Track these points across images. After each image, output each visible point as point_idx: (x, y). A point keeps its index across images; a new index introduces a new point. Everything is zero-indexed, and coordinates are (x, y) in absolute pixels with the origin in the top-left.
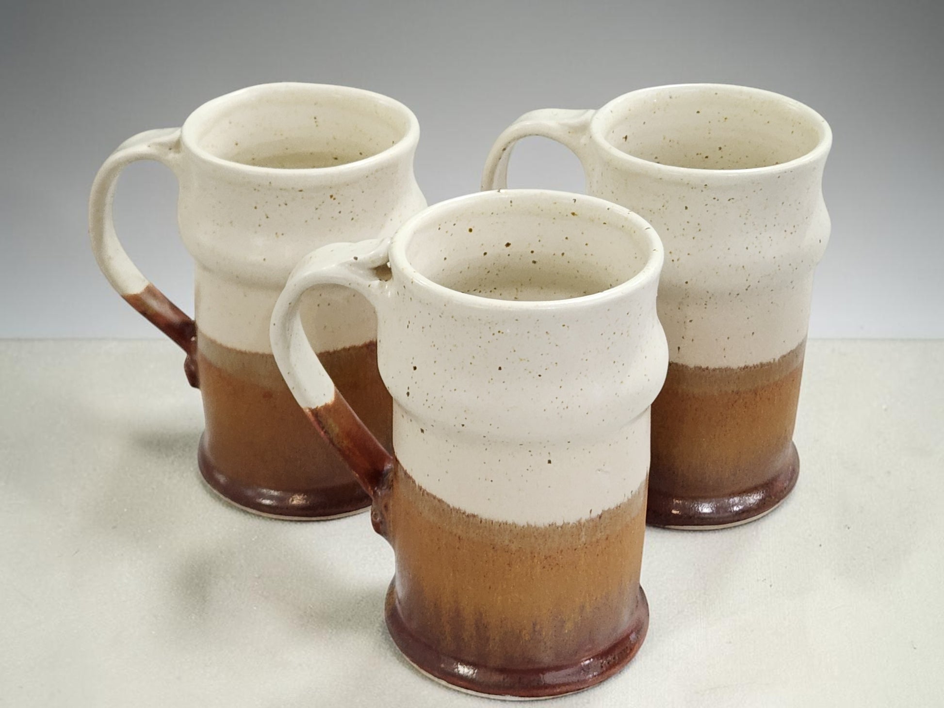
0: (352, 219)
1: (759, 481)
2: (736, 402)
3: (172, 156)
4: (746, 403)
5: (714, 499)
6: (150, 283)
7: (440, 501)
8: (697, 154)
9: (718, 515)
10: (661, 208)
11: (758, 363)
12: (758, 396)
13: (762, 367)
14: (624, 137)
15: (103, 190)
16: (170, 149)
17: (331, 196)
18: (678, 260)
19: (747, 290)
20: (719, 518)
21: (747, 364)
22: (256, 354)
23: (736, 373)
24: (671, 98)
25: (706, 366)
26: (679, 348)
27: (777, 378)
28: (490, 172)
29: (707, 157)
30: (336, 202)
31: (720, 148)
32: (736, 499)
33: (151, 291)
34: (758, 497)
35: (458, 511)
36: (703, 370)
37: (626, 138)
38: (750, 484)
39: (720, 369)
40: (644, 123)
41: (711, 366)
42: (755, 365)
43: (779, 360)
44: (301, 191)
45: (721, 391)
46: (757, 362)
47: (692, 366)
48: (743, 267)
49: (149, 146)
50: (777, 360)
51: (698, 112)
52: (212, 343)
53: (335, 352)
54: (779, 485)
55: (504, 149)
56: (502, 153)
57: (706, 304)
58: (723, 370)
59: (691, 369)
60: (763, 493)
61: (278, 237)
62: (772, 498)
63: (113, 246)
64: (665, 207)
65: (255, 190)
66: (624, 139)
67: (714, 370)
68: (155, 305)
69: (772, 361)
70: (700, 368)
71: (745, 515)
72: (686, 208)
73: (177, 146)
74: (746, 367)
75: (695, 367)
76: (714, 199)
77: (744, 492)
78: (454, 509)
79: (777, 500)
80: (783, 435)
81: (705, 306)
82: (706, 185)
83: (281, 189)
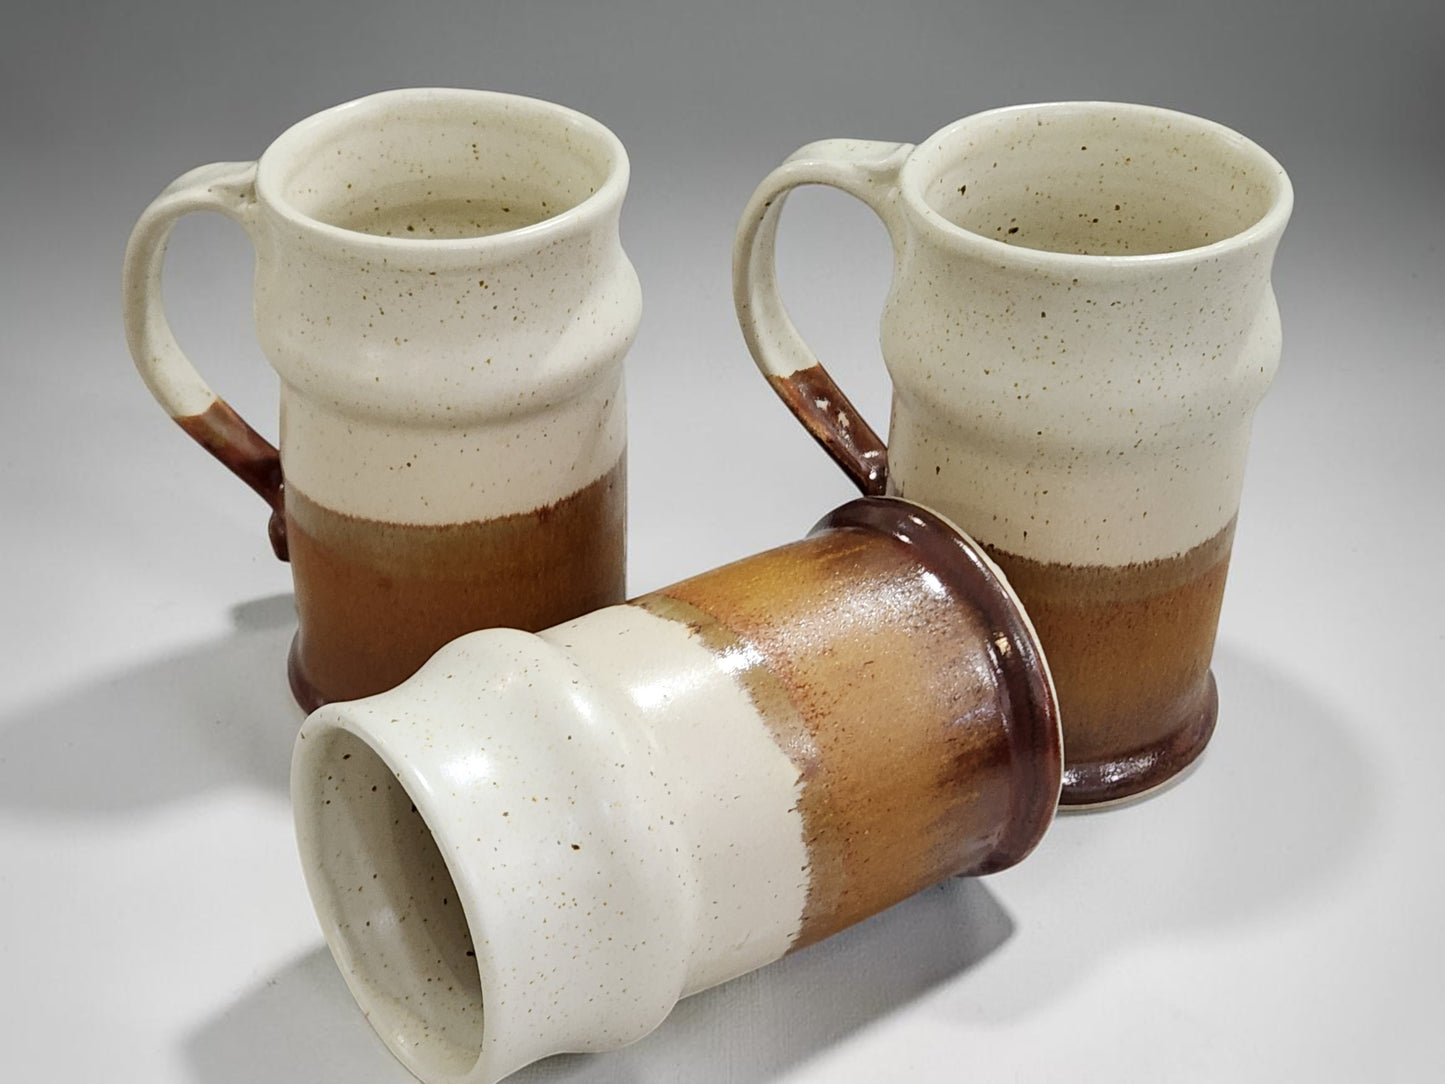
0: (515, 318)
1: (1149, 739)
2: (1113, 618)
3: (244, 207)
4: (1130, 620)
5: (1074, 765)
6: (219, 398)
8: (1081, 216)
9: (1079, 789)
10: (1004, 312)
11: (1152, 560)
12: (1150, 610)
13: (1157, 566)
14: (961, 187)
15: (143, 256)
16: (242, 196)
17: (482, 283)
18: (1027, 397)
19: (1136, 446)
20: (1080, 794)
21: (1134, 562)
22: (367, 522)
23: (1116, 574)
24: (1040, 124)
25: (1067, 563)
26: (1025, 534)
27: (1183, 581)
28: (746, 239)
29: (1095, 221)
30: (489, 291)
31: (1118, 208)
32: (1111, 768)
33: (219, 411)
34: (1146, 764)
36: (1063, 568)
37: (963, 189)
38: (1135, 742)
39: (1090, 569)
40: (995, 165)
41: (1076, 564)
42: (1147, 562)
43: (1186, 555)
44: (433, 274)
45: (1089, 601)
46: (1149, 557)
47: (1045, 562)
48: (1131, 410)
49: (210, 191)
50: (1183, 555)
51: (1084, 148)
52: (303, 499)
53: (487, 523)
54: (1181, 745)
55: (768, 204)
56: (766, 210)
57: (1070, 467)
58: (1094, 570)
59: (1043, 566)
60: (1153, 757)
61: (398, 344)
62: (1167, 765)
63: (161, 338)
64: (1010, 312)
65: (363, 270)
66: (960, 192)
67: (1080, 569)
68: (223, 432)
69: (1175, 556)
70: (1058, 565)
71: (1122, 790)
72: (1043, 315)
73: (250, 192)
74: (1131, 566)
75: (1050, 565)
76: (1089, 301)
77: (1124, 755)
79: (1175, 768)
80: (1190, 669)
81: (1069, 470)
82: (1076, 280)
83: (402, 271)
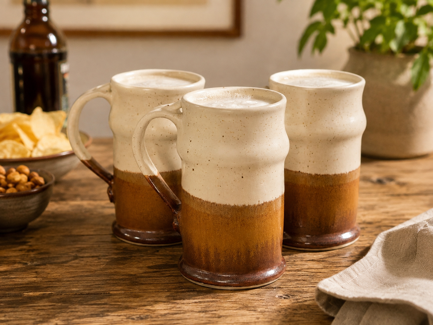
7: (200, 199)
35: (207, 202)
78: (206, 201)
